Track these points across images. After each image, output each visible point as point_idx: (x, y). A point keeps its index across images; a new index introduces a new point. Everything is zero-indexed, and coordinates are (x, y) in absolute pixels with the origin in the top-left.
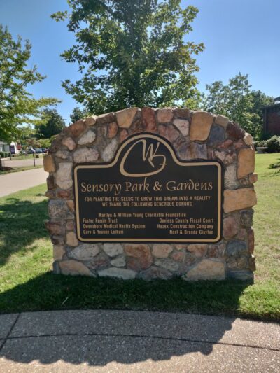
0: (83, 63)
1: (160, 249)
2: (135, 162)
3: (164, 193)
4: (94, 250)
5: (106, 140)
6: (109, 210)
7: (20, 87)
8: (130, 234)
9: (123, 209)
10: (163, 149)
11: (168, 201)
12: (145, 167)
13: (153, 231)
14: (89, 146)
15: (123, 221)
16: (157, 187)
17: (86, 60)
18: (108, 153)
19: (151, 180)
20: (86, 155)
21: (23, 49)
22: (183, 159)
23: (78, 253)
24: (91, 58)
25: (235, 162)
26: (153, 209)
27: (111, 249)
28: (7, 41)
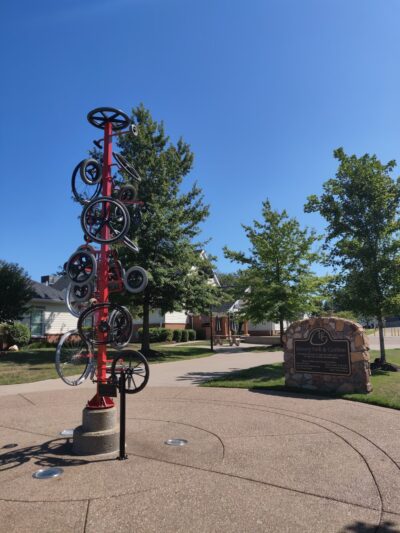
0: (336, 266)
1: (326, 377)
2: (316, 339)
3: (327, 353)
4: (300, 376)
5: (305, 330)
6: (307, 359)
7: (305, 266)
8: (314, 369)
9: (311, 359)
10: (326, 334)
11: (329, 356)
12: (319, 341)
13: (323, 369)
14: (299, 332)
15: (312, 364)
16: (324, 350)
17: (338, 264)
18: (306, 335)
19: (322, 347)
20: (298, 336)
21: (307, 236)
22: (334, 338)
23: (294, 377)
24: (343, 262)
25: (354, 340)
26: (324, 360)
27: (308, 376)
28: (295, 231)
